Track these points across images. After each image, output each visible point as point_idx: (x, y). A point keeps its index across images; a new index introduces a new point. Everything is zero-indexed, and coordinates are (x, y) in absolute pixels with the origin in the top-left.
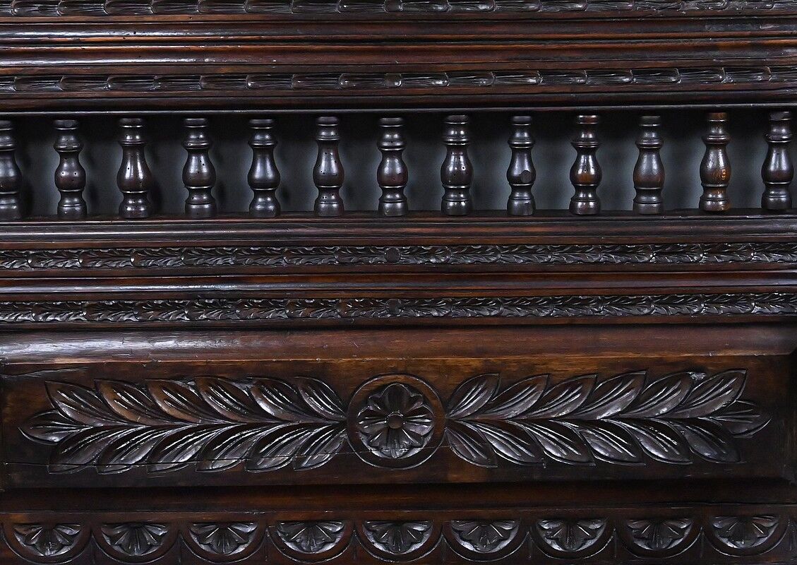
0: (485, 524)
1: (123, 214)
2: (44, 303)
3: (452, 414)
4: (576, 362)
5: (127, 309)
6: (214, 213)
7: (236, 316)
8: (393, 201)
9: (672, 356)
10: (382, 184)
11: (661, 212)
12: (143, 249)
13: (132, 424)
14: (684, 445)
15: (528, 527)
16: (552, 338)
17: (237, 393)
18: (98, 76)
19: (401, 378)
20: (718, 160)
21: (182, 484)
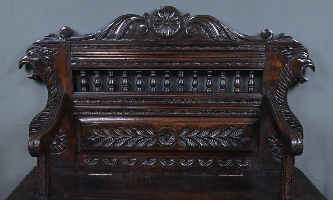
0: (186, 160)
1: (109, 91)
2: (91, 110)
3: (179, 136)
4: (206, 125)
5: (109, 111)
6: (128, 91)
7: (133, 113)
8: (167, 89)
9: (227, 124)
10: (165, 85)
11: (225, 92)
12: (113, 99)
13: (110, 136)
14: (230, 143)
15: (196, 161)
16: (201, 119)
17: (132, 130)
18: (104, 61)
19: (168, 127)
20: (238, 81)
21: (120, 149)
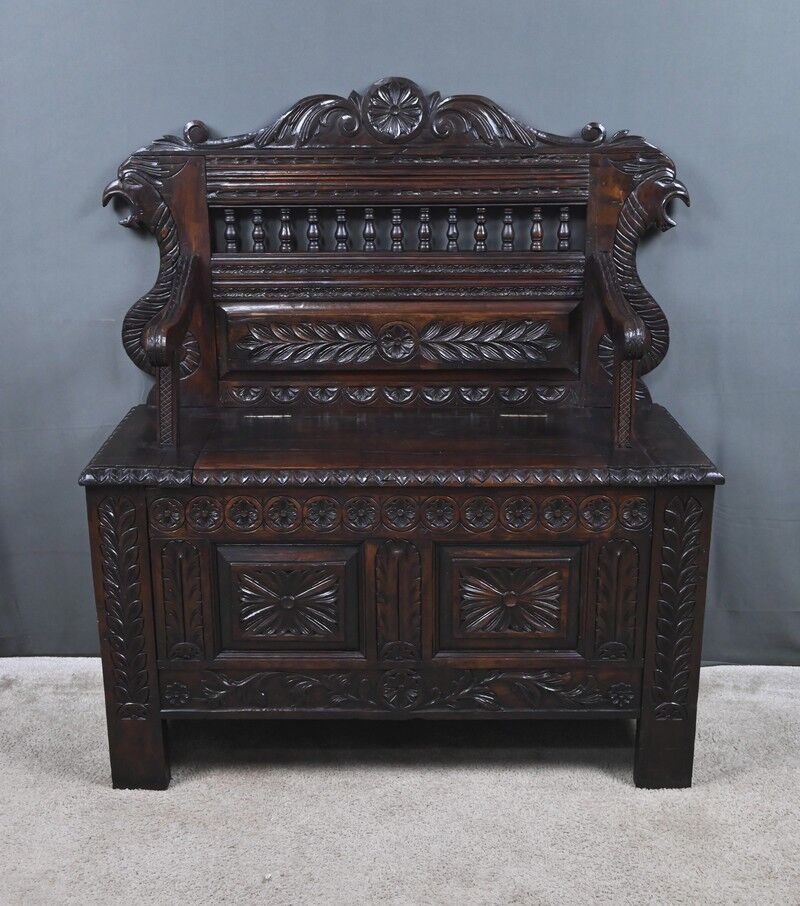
0: (437, 388)
1: (281, 251)
2: (247, 289)
3: (423, 339)
4: (476, 317)
5: (283, 292)
6: (320, 250)
7: (330, 294)
8: (398, 245)
9: (518, 314)
10: (392, 238)
11: (513, 250)
12: (289, 265)
13: (284, 342)
14: (523, 353)
15: (456, 390)
16: (466, 306)
17: (330, 329)
18: (271, 190)
19: (400, 323)
20: (537, 228)
21: (305, 369)
